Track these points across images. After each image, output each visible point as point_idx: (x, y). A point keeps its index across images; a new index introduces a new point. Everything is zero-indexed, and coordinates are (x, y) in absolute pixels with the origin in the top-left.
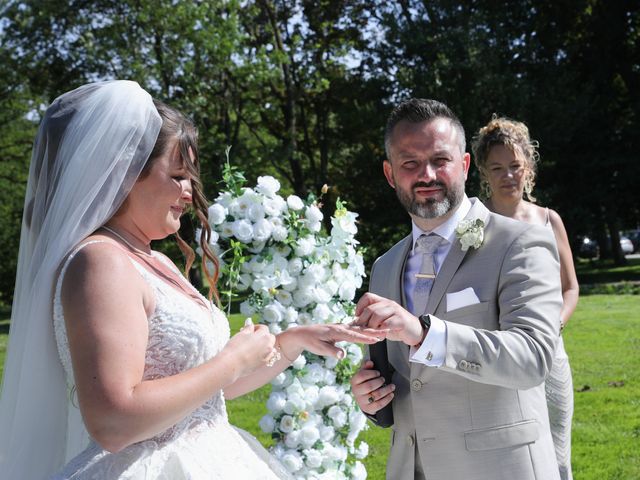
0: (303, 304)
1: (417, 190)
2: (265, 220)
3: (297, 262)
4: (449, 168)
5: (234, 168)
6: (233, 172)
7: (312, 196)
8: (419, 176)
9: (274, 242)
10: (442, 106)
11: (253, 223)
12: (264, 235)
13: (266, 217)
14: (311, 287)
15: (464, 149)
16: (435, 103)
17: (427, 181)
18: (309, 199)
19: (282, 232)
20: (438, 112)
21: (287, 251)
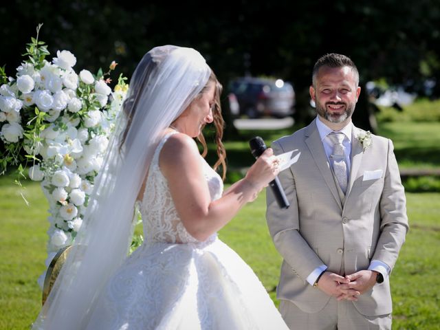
0: (85, 172)
1: (328, 105)
2: (62, 91)
3: (85, 133)
4: (349, 95)
5: (40, 43)
6: (39, 46)
7: (100, 72)
8: (331, 99)
9: (68, 112)
10: (348, 59)
11: (52, 94)
12: (61, 106)
13: (64, 88)
14: (94, 157)
15: (357, 84)
16: (344, 57)
17: (335, 101)
18: (98, 74)
19: (77, 104)
20: (345, 62)
21: (77, 121)
